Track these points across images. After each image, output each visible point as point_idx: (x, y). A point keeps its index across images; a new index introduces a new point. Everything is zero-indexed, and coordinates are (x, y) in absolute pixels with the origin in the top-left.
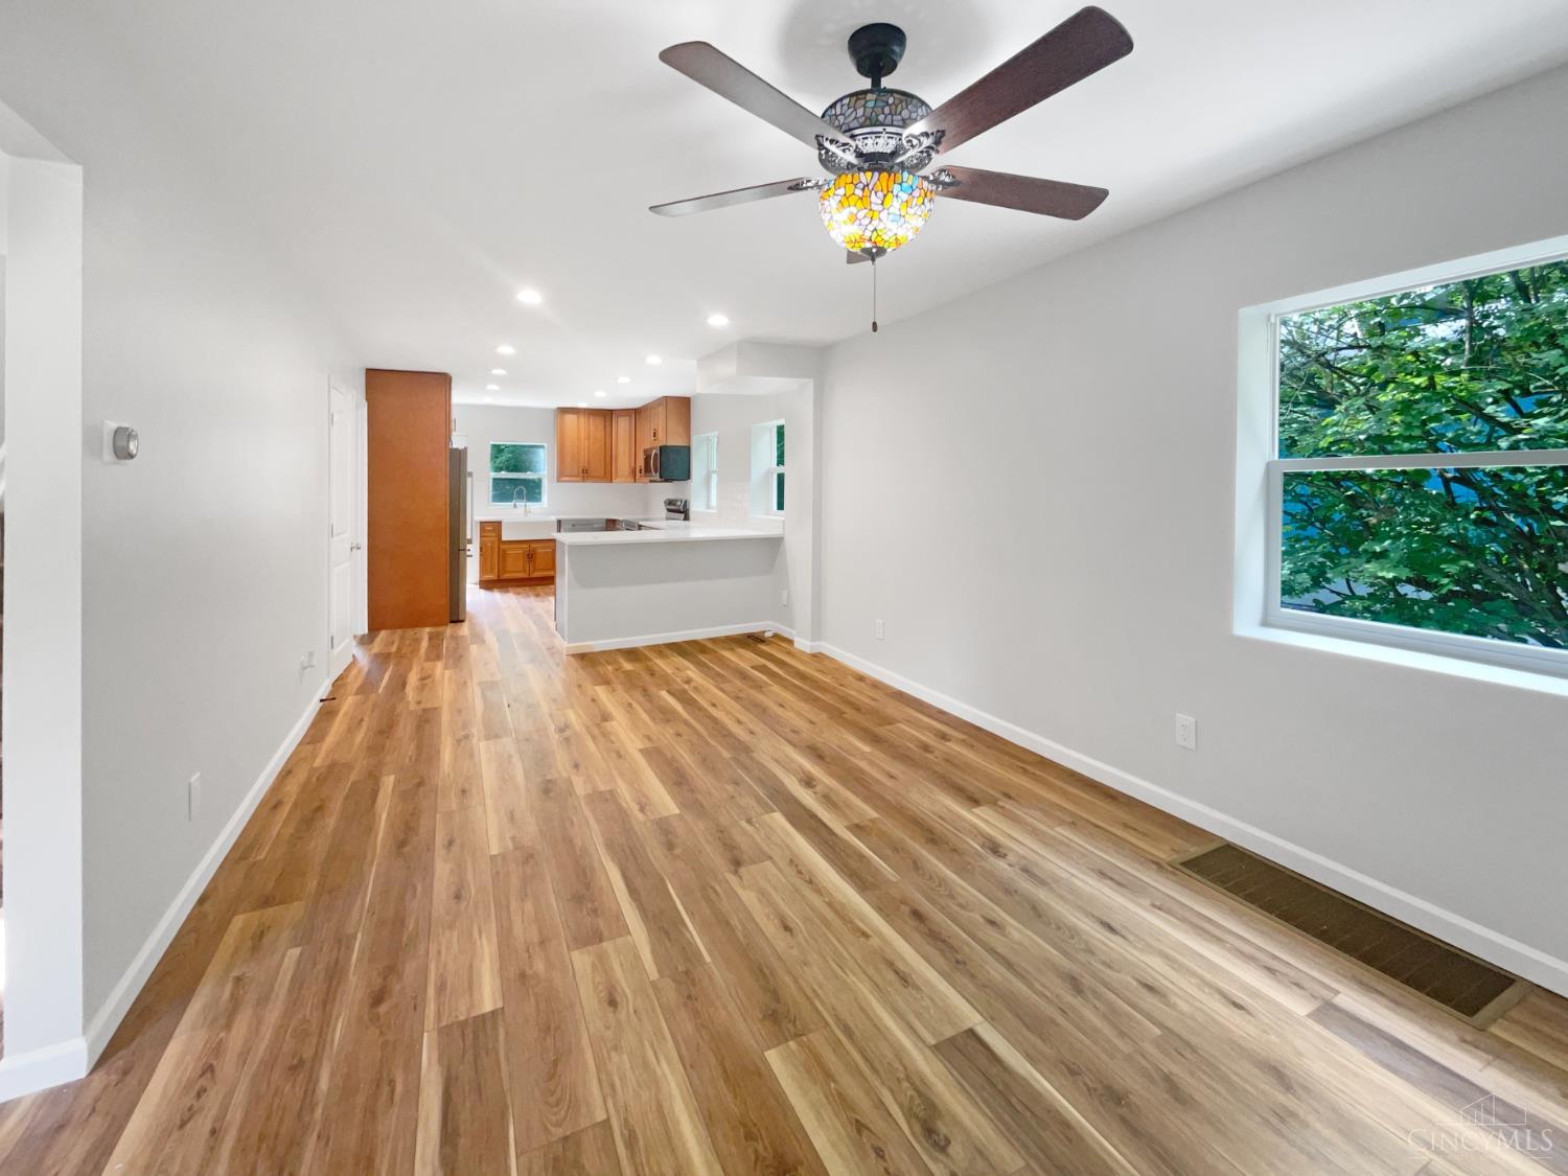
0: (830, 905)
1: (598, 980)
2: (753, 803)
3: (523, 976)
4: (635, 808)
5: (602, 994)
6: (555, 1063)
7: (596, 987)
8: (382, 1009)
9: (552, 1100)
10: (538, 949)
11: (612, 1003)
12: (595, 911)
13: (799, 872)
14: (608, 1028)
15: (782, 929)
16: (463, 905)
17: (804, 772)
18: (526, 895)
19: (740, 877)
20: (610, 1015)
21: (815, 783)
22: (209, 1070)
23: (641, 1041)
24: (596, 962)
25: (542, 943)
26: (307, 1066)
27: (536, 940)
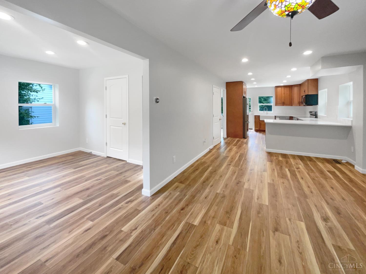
0: (304, 267)
1: (218, 234)
2: (296, 215)
3: (205, 222)
4: (256, 197)
5: (217, 238)
6: (198, 245)
7: (216, 235)
8: (182, 211)
9: (192, 253)
10: (212, 218)
11: (217, 242)
12: (229, 217)
13: (299, 247)
14: (212, 247)
15: (278, 261)
16: (206, 200)
17: (326, 215)
18: (217, 205)
19: (274, 234)
20: (215, 245)
21: (328, 221)
22: (159, 205)
23: (217, 257)
24: (220, 230)
25: (213, 217)
26: (168, 213)
27: (213, 216)
